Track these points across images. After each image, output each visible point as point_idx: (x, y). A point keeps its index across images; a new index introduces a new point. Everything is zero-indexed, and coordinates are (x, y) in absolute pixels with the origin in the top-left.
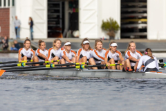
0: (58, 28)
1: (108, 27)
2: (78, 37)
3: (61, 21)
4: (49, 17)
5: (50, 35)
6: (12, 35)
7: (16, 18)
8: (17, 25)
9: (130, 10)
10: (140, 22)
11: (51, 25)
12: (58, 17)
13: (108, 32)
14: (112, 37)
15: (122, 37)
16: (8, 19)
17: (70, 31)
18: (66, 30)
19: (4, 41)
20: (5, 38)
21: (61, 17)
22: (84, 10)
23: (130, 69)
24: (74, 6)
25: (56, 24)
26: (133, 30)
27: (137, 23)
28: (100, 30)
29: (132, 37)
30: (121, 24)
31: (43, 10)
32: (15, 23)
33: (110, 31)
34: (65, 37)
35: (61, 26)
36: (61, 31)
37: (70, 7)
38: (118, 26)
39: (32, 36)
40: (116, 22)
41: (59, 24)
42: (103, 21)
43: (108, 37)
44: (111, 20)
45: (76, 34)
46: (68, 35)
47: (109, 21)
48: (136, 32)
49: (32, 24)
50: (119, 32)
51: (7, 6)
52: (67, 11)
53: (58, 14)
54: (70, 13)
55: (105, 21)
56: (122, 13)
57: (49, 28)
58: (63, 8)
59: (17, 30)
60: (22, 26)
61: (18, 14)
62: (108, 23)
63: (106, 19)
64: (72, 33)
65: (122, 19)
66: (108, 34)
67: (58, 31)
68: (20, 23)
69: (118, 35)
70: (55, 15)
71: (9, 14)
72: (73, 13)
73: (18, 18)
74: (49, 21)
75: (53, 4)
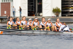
0: (32, 12)
1: (56, 11)
2: (42, 16)
3: (34, 8)
4: (28, 7)
5: (29, 15)
6: (12, 15)
7: (13, 7)
8: (14, 11)
9: (66, 3)
10: (70, 9)
11: (30, 10)
12: (33, 6)
13: (56, 13)
14: (57, 16)
15: (62, 16)
16: (10, 7)
17: (38, 13)
18: (36, 13)
19: (8, 18)
20: (9, 16)
21: (34, 6)
22: (45, 3)
23: (57, 31)
24: (40, 1)
25: (32, 10)
26: (67, 12)
27: (69, 9)
28: (52, 12)
29: (67, 16)
30: (62, 10)
31: (26, 3)
32: (13, 10)
33: (57, 13)
34: (36, 16)
35: (34, 11)
36: (34, 13)
37: (38, 2)
38: (60, 11)
39: (21, 15)
40: (59, 9)
41: (33, 10)
42: (53, 8)
43: (56, 16)
44: (57, 8)
45: (41, 14)
46: (37, 15)
47: (56, 8)
48: (69, 13)
49: (21, 10)
50: (61, 13)
51: (9, 2)
52: (37, 4)
53: (32, 5)
54: (38, 5)
55: (54, 8)
56: (62, 4)
57: (28, 12)
58: (35, 2)
59: (14, 13)
60: (16, 11)
61: (14, 5)
62: (56, 9)
63: (55, 7)
64: (39, 14)
65: (62, 7)
66: (56, 14)
67: (32, 13)
68: (15, 9)
69: (60, 15)
71: (10, 5)
72: (40, 5)
73: (14, 7)
74: (28, 9)
75: (30, 1)
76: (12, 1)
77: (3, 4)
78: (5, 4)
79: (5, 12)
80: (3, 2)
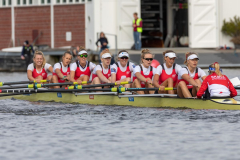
0: (157, 33)
1: (232, 30)
3: (161, 22)
5: (145, 44)
11: (147, 29)
12: (157, 16)
13: (232, 38)
16: (83, 20)
17: (175, 38)
18: (169, 36)
21: (161, 16)
22: (195, 5)
25: (155, 26)
28: (220, 34)
31: (135, 6)
33: (235, 36)
34: (169, 46)
35: (161, 29)
36: (162, 38)
37: (175, 2)
41: (159, 26)
42: (224, 21)
44: (237, 20)
45: (183, 40)
46: (172, 43)
47: (234, 21)
51: (80, 2)
52: (171, 8)
53: (156, 12)
54: (174, 10)
58: (165, 3)
62: (232, 24)
64: (178, 40)
66: (232, 41)
67: (157, 37)
70: (153, 13)
71: (84, 13)
72: (180, 10)
77: (61, 9)
78: (66, 10)
79: (69, 36)
80: (61, 3)
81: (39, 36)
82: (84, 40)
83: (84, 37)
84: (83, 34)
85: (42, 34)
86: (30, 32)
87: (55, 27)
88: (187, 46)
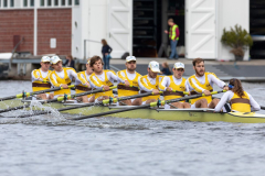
0: (149, 41)
3: (155, 30)
11: (139, 37)
13: (232, 48)
14: (239, 56)
16: (70, 25)
18: (163, 45)
21: (155, 23)
22: (193, 12)
25: (148, 35)
31: (126, 12)
35: (155, 37)
36: (155, 47)
40: (245, 33)
41: (153, 34)
42: (224, 31)
44: (238, 29)
47: (234, 29)
51: (67, 5)
53: (150, 19)
67: (149, 46)
70: (146, 20)
71: (70, 18)
74: (134, 30)
75: (143, 3)
76: (77, 3)
77: (45, 14)
78: (51, 15)
80: (46, 6)
81: (21, 42)
82: (70, 48)
83: (70, 44)
84: (70, 40)
85: (24, 40)
86: (10, 37)
87: (38, 33)
88: (183, 56)
